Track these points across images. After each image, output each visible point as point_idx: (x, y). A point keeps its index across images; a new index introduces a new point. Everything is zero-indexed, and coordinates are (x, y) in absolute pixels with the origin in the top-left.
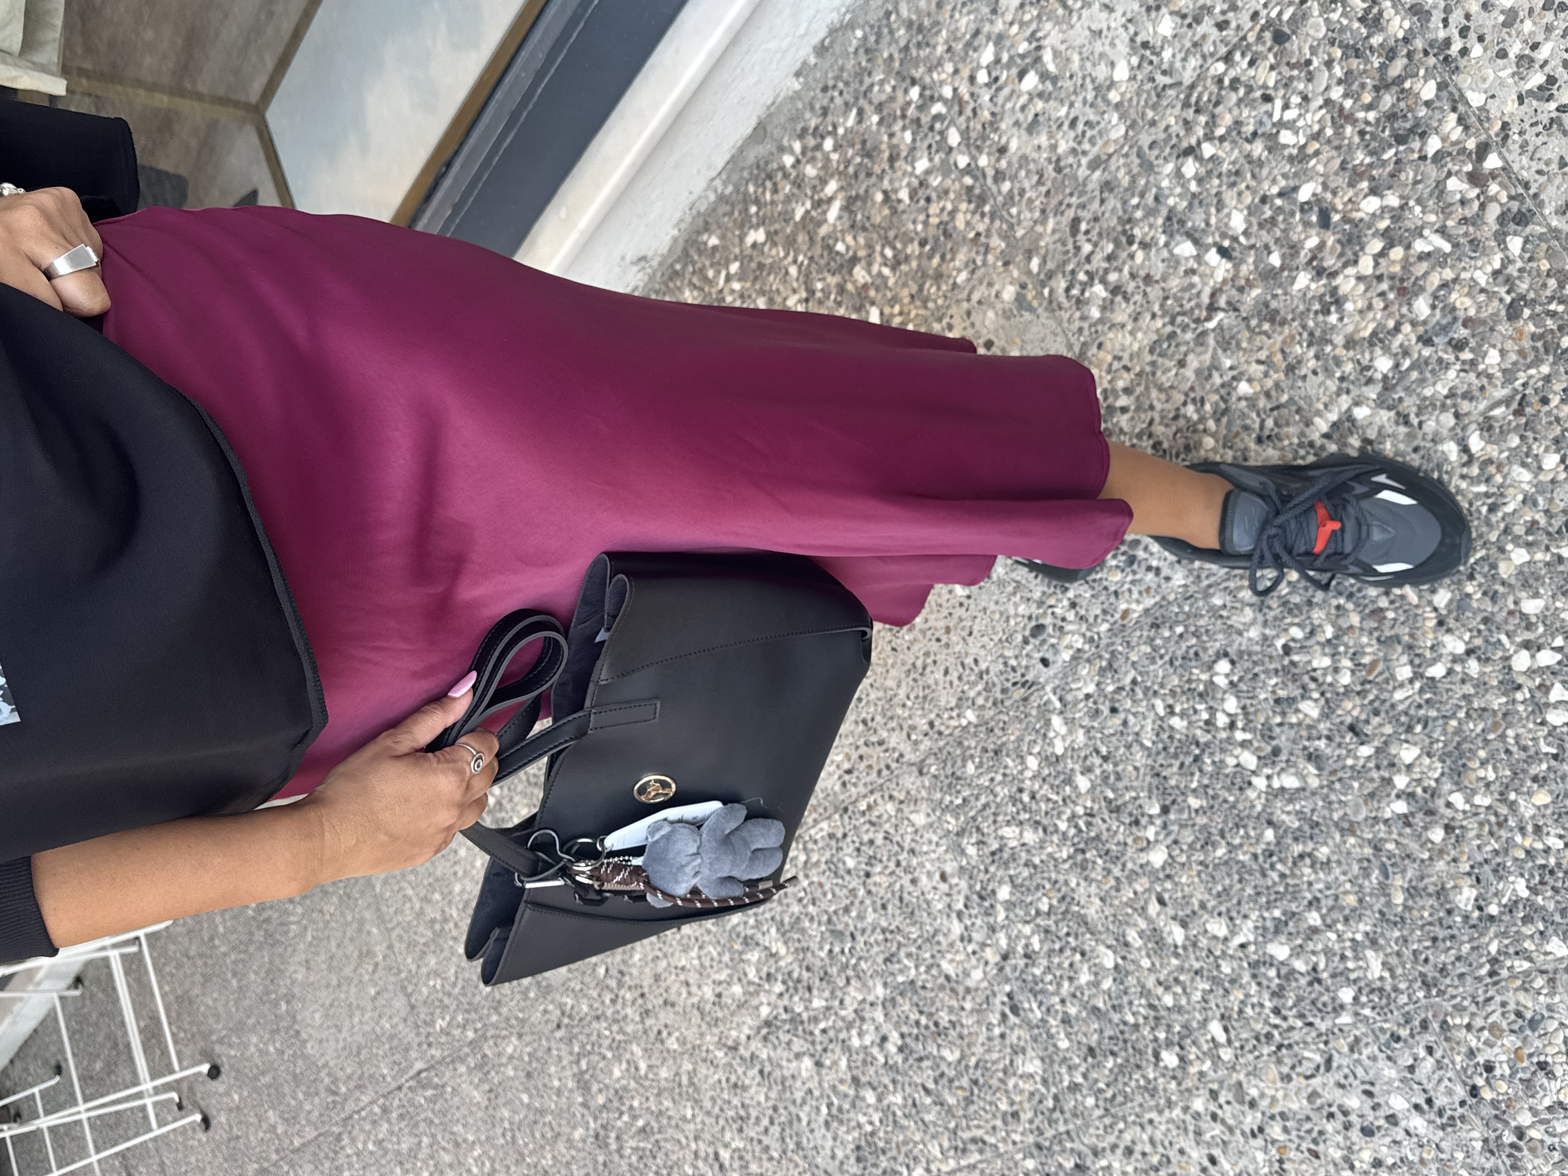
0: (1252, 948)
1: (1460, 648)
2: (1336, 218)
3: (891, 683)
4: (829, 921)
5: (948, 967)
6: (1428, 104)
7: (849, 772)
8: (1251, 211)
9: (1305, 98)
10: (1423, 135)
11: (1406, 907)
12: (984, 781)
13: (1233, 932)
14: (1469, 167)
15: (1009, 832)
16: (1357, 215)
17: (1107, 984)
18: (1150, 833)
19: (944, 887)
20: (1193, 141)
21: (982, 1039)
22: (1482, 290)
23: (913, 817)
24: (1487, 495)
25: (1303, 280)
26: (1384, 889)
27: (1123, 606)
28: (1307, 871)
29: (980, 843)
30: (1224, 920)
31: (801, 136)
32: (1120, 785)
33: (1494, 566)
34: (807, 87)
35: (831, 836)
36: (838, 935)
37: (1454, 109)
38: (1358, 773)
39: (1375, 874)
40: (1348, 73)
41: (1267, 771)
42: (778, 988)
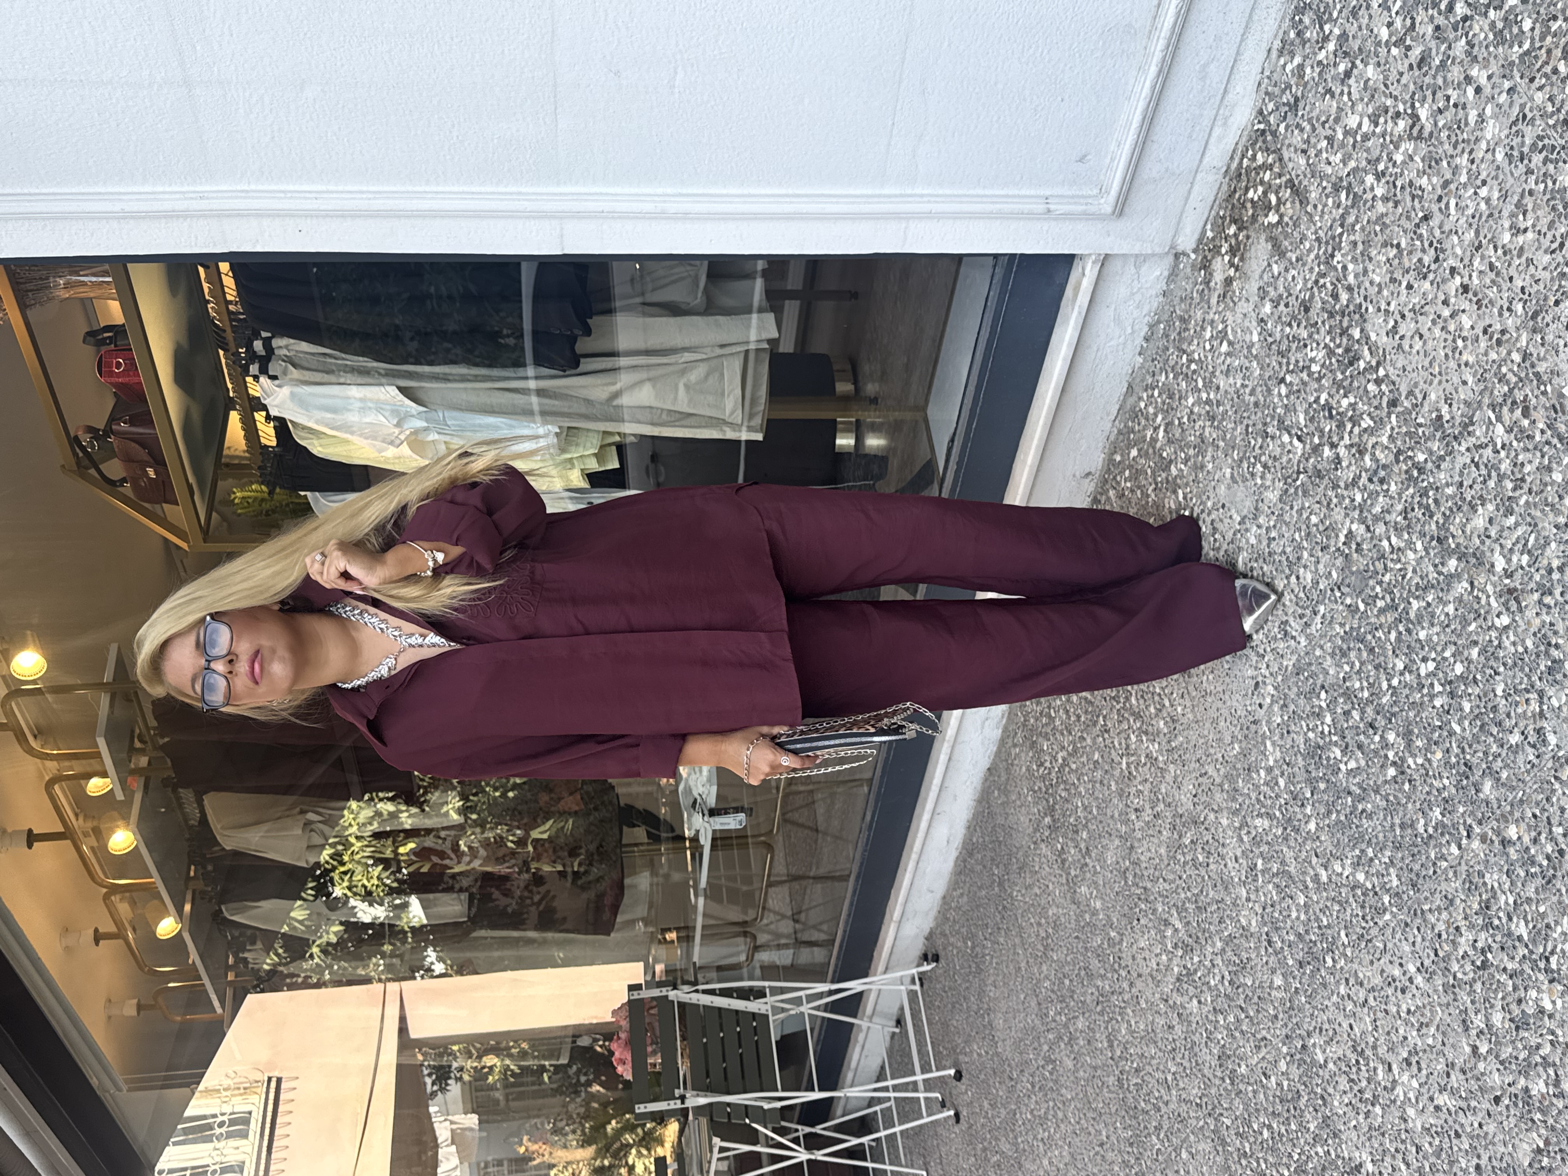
0: (1351, 878)
1: (1402, 668)
2: (1334, 412)
3: (1206, 733)
4: (1196, 901)
5: (1244, 922)
6: (1358, 341)
7: (1195, 796)
8: (1306, 412)
9: (1318, 344)
10: (1358, 359)
11: (1402, 837)
12: (1246, 791)
13: (1344, 869)
14: (1375, 376)
15: (1258, 822)
16: (1341, 410)
17: (1303, 917)
18: (1308, 810)
19: (1237, 866)
20: (1282, 374)
21: (1259, 967)
22: (1387, 447)
23: (1222, 821)
24: (1400, 570)
25: (1327, 452)
26: (1393, 825)
27: (1285, 663)
28: (1364, 821)
29: (1249, 832)
30: (1339, 862)
31: (1146, 390)
32: (1295, 780)
33: (1407, 613)
34: (1144, 359)
35: (1192, 841)
36: (1198, 908)
37: (1367, 343)
38: (1376, 752)
39: (1389, 818)
40: (1330, 327)
41: (1345, 759)
42: (1180, 952)
